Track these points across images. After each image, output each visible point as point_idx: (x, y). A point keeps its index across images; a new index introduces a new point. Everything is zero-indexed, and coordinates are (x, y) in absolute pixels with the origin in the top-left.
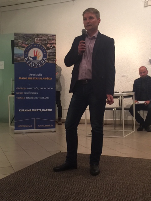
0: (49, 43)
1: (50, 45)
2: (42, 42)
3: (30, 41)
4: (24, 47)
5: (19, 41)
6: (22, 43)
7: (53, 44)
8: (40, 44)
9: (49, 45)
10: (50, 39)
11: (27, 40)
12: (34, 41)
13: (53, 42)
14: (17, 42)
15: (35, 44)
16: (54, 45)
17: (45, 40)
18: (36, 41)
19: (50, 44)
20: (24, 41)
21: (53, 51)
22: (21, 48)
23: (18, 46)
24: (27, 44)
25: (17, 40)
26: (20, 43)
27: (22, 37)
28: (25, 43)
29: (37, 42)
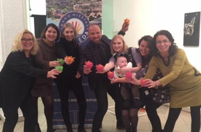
0: (92, 11)
1: (94, 14)
2: (83, 10)
3: (67, 9)
4: (59, 17)
5: (52, 9)
6: (56, 12)
7: (97, 12)
8: (80, 12)
9: (92, 14)
10: (93, 6)
11: (63, 8)
12: (73, 10)
13: (97, 9)
14: (50, 10)
15: (74, 13)
16: (100, 13)
17: (87, 7)
18: (74, 8)
19: (94, 12)
20: (59, 10)
21: (98, 22)
22: (54, 18)
23: (51, 17)
24: (63, 14)
25: (50, 8)
26: (53, 12)
27: (56, 4)
28: (60, 12)
29: (76, 10)
